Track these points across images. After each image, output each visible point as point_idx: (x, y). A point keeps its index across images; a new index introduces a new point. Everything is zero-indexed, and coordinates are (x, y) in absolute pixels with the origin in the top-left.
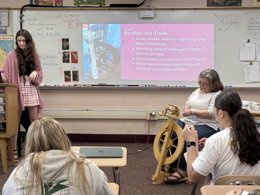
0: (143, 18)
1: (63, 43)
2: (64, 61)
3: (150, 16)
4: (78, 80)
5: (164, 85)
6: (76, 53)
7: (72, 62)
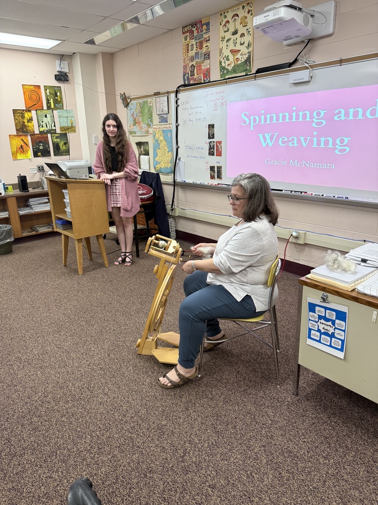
0: (296, 84)
1: (209, 130)
2: (209, 154)
3: (303, 79)
4: (221, 178)
5: (316, 194)
6: (220, 143)
7: (216, 156)
